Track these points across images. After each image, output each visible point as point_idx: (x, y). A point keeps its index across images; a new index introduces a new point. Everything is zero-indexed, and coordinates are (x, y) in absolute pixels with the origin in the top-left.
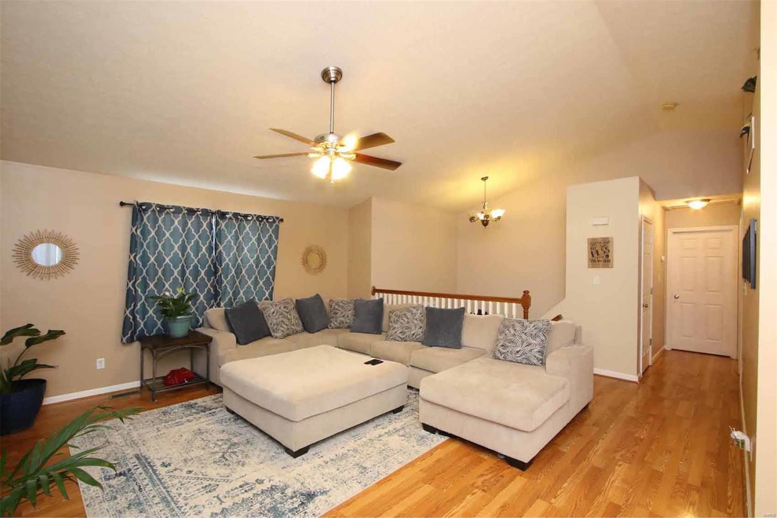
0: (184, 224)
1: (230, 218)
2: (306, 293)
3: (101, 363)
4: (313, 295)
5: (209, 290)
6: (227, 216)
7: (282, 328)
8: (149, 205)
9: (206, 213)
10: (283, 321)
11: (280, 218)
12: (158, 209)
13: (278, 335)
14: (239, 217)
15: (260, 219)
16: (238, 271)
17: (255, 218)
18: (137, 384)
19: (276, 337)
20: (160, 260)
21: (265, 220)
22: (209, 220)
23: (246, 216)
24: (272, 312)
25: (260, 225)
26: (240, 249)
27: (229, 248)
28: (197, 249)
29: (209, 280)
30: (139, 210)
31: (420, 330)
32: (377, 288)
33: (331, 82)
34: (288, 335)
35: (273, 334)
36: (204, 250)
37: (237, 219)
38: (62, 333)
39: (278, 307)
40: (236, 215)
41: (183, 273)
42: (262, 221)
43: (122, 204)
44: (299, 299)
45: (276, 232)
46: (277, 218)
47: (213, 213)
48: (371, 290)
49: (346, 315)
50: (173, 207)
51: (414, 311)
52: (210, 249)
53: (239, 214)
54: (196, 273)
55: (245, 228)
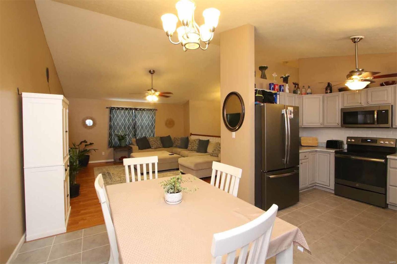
0: (125, 113)
1: (139, 110)
2: (165, 135)
3: (103, 153)
4: (168, 135)
5: (133, 133)
6: (138, 109)
7: (154, 146)
8: (114, 108)
9: (131, 109)
10: (155, 144)
11: (156, 109)
12: (117, 109)
13: (153, 148)
14: (142, 110)
15: (149, 110)
16: (142, 127)
17: (147, 110)
18: (113, 160)
19: (152, 149)
20: (118, 124)
21: (151, 110)
22: (132, 111)
23: (144, 109)
24: (151, 141)
25: (149, 112)
26: (142, 120)
27: (139, 120)
28: (129, 120)
29: (133, 130)
30: (111, 109)
31: (197, 147)
32: (193, 133)
33: (152, 73)
34: (157, 148)
35: (152, 148)
36: (131, 121)
37: (141, 110)
38: (93, 144)
39: (153, 139)
40: (140, 109)
41: (125, 128)
42: (149, 111)
43: (107, 108)
44: (162, 136)
45: (155, 114)
46: (155, 109)
47: (133, 109)
48: (190, 134)
49: (179, 143)
50: (121, 108)
51: (196, 141)
52: (133, 120)
53: (142, 109)
54: (129, 128)
55: (144, 113)
